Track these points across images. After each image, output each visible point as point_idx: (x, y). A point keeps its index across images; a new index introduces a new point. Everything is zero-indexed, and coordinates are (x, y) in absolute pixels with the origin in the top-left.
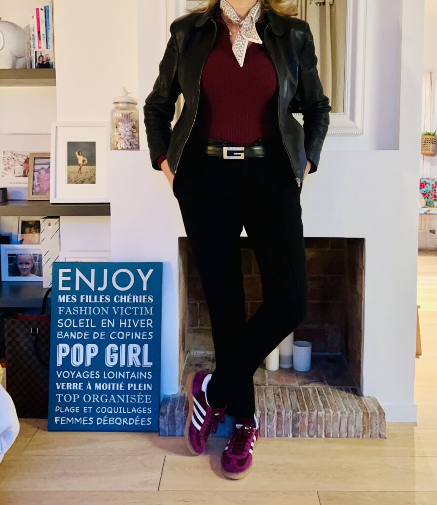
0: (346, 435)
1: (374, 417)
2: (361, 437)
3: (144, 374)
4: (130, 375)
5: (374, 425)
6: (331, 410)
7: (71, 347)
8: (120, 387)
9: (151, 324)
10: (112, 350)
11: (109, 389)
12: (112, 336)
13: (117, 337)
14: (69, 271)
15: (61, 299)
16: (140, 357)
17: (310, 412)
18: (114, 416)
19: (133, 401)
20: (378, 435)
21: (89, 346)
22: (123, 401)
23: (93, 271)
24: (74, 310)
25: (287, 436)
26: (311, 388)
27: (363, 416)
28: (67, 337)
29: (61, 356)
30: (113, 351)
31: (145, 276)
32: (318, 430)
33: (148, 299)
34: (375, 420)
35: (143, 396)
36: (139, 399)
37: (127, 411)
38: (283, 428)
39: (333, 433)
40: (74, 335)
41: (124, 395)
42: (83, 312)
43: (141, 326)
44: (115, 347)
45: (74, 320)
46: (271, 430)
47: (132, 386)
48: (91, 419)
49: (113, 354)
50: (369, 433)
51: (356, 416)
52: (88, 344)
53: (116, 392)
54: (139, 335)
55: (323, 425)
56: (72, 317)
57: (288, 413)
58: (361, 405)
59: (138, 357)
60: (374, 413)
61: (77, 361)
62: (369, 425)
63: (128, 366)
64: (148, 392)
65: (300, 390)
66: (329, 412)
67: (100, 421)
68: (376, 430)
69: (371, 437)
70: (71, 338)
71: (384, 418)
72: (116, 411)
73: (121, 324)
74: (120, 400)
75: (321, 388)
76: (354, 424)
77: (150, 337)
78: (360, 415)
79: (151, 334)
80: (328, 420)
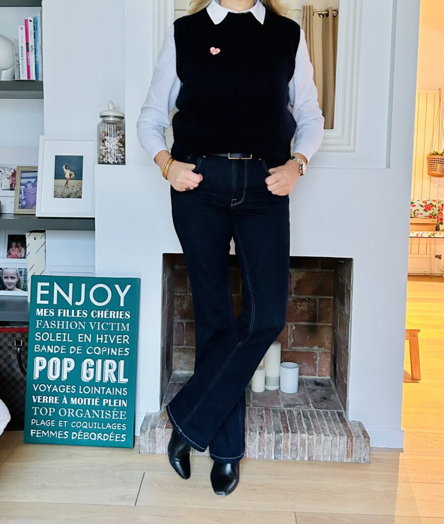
0: (329, 459)
1: (358, 441)
2: (345, 461)
3: (120, 391)
4: (105, 390)
5: (358, 449)
6: (314, 433)
7: (48, 360)
8: (95, 402)
9: (128, 341)
10: (88, 364)
11: (85, 404)
13: (93, 351)
14: (48, 284)
15: (39, 312)
16: (116, 374)
17: (293, 434)
18: (89, 431)
19: (108, 416)
20: (362, 459)
21: (66, 360)
22: (98, 416)
23: (71, 285)
24: (51, 323)
25: (269, 458)
26: (295, 410)
27: (348, 439)
28: (44, 350)
29: (37, 369)
30: (89, 366)
31: (123, 292)
32: (301, 452)
33: (125, 315)
34: (359, 444)
35: (118, 412)
36: (114, 415)
37: (101, 427)
38: (265, 449)
39: (315, 455)
40: (51, 348)
41: (99, 411)
42: (61, 326)
43: (118, 342)
44: (92, 362)
45: (51, 334)
46: (253, 451)
47: (107, 402)
48: (67, 433)
50: (353, 457)
51: (340, 439)
53: (91, 408)
54: (115, 351)
55: (306, 448)
56: (49, 331)
57: (270, 435)
58: (345, 429)
59: (114, 372)
60: (358, 437)
61: (54, 374)
62: (353, 449)
63: (104, 382)
64: (123, 408)
65: (284, 412)
67: (74, 436)
68: (360, 454)
69: (354, 461)
70: (48, 351)
71: (369, 442)
72: (91, 426)
73: (98, 339)
74: (95, 415)
75: (306, 411)
76: (338, 447)
77: (127, 353)
78: (344, 439)
79: (127, 350)
80: (310, 443)
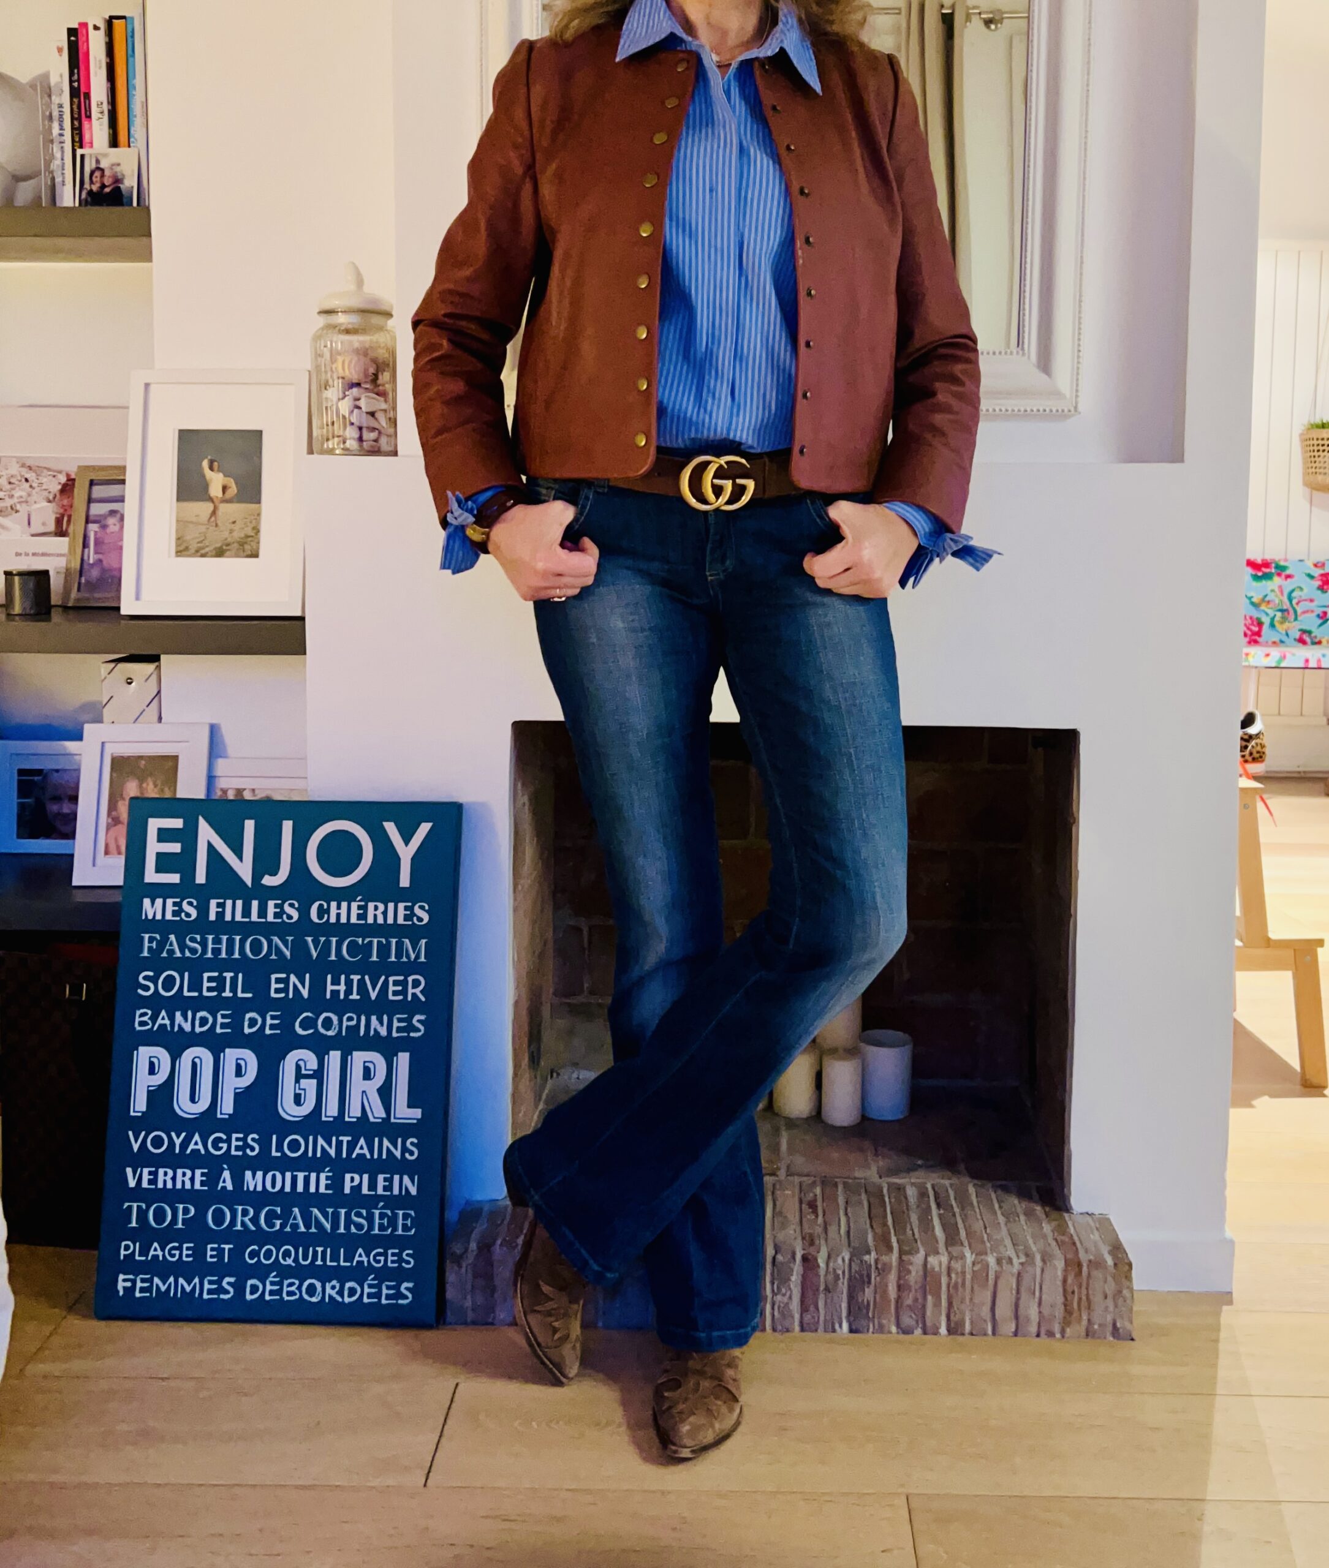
0: (1013, 1330)
1: (1097, 1274)
2: (1058, 1336)
3: (396, 1148)
4: (352, 1146)
5: (1097, 1299)
6: (968, 1252)
7: (175, 1056)
8: (320, 1183)
9: (421, 992)
10: (298, 1068)
11: (288, 1189)
12: (300, 1027)
13: (315, 1027)
14: (177, 823)
15: (151, 909)
16: (386, 1093)
17: (905, 1258)
18: (299, 1273)
19: (359, 1227)
20: (1110, 1328)
21: (231, 1055)
22: (328, 1226)
23: (249, 826)
24: (188, 943)
25: (834, 1331)
26: (913, 1184)
27: (1065, 1270)
28: (165, 1025)
29: (142, 1084)
30: (303, 1072)
31: (407, 843)
32: (929, 1313)
33: (413, 914)
34: (1102, 1284)
35: (389, 1212)
36: (377, 1221)
37: (338, 1261)
38: (821, 1304)
39: (972, 1323)
40: (186, 1019)
41: (330, 1210)
42: (217, 951)
43: (391, 997)
44: (311, 1061)
45: (186, 974)
46: (785, 1313)
47: (356, 1182)
48: (229, 1283)
49: (302, 1081)
50: (1085, 1323)
51: (1043, 1271)
52: (227, 1050)
53: (307, 1200)
54: (382, 1024)
55: (944, 1297)
56: (181, 965)
57: (835, 1261)
58: (1060, 1238)
59: (379, 1090)
60: (1097, 1264)
61: (193, 1099)
62: (1084, 1298)
63: (347, 1119)
64: (403, 1200)
65: (879, 1191)
66: (962, 1257)
67: (254, 1289)
68: (1103, 1313)
69: (1087, 1335)
70: (176, 1029)
71: (1128, 1278)
72: (305, 1258)
73: (330, 987)
74: (319, 1225)
75: (944, 1186)
76: (1037, 1294)
77: (418, 1030)
78: (1055, 1268)
79: (418, 1021)
80: (956, 1284)
